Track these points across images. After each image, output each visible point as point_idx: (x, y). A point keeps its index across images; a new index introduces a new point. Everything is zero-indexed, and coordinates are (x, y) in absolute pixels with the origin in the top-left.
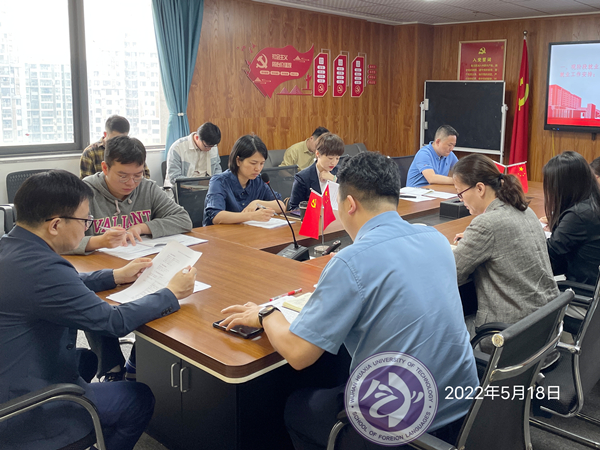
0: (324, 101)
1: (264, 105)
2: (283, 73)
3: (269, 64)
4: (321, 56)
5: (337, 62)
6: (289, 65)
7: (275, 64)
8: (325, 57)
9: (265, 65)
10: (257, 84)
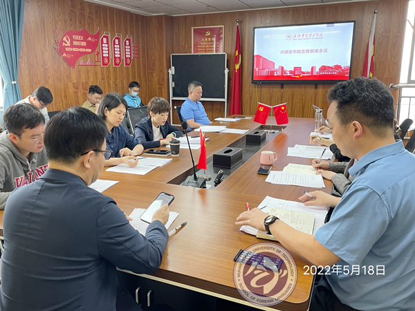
0: (108, 69)
1: (70, 74)
2: (81, 50)
3: (71, 43)
4: (104, 37)
5: (114, 41)
6: (84, 44)
7: (75, 43)
8: (107, 37)
9: (69, 44)
10: (64, 58)
